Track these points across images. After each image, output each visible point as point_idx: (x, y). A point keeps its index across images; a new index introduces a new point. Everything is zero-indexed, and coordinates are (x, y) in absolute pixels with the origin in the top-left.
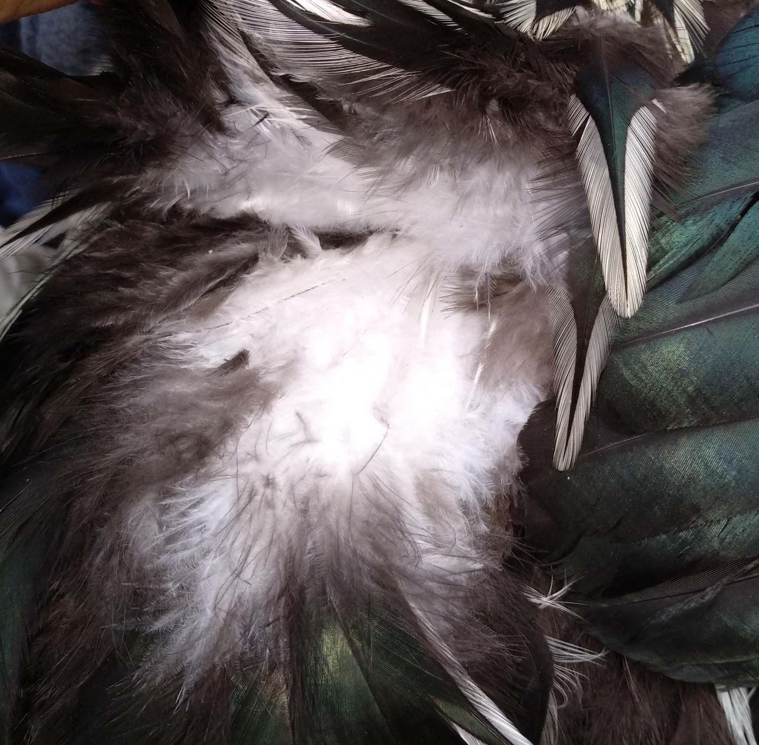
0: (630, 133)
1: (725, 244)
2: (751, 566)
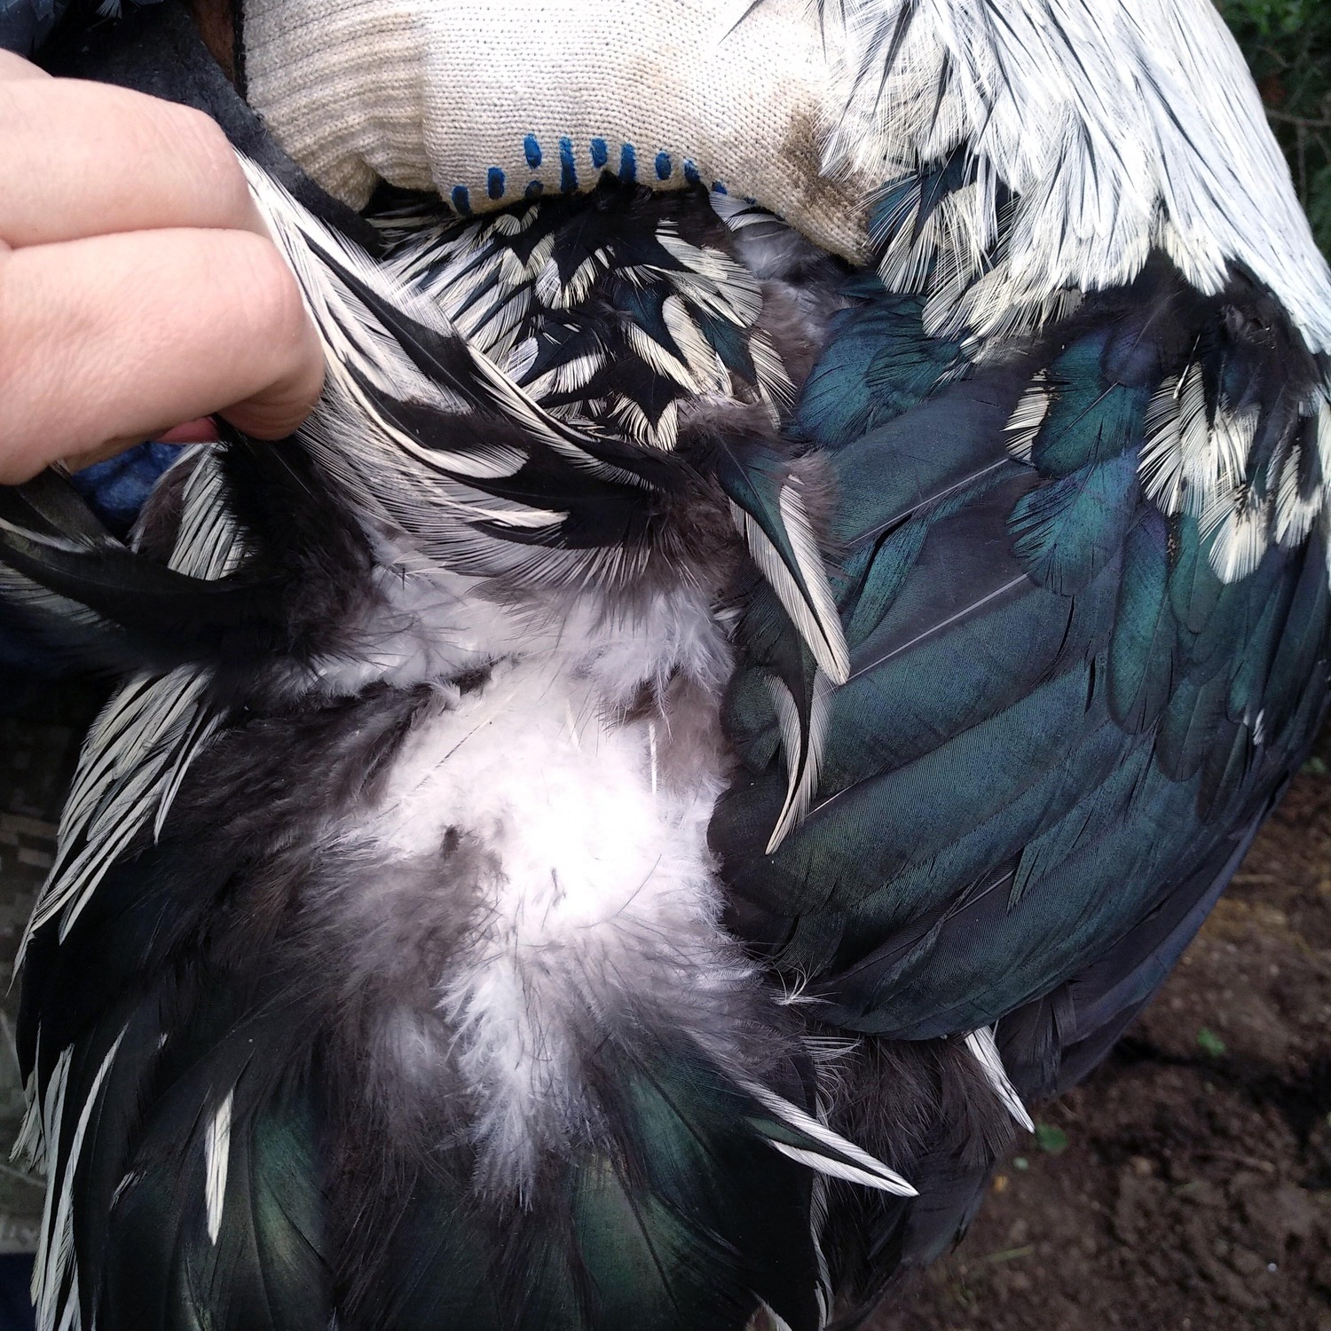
0: (783, 514)
1: (863, 595)
2: (963, 897)
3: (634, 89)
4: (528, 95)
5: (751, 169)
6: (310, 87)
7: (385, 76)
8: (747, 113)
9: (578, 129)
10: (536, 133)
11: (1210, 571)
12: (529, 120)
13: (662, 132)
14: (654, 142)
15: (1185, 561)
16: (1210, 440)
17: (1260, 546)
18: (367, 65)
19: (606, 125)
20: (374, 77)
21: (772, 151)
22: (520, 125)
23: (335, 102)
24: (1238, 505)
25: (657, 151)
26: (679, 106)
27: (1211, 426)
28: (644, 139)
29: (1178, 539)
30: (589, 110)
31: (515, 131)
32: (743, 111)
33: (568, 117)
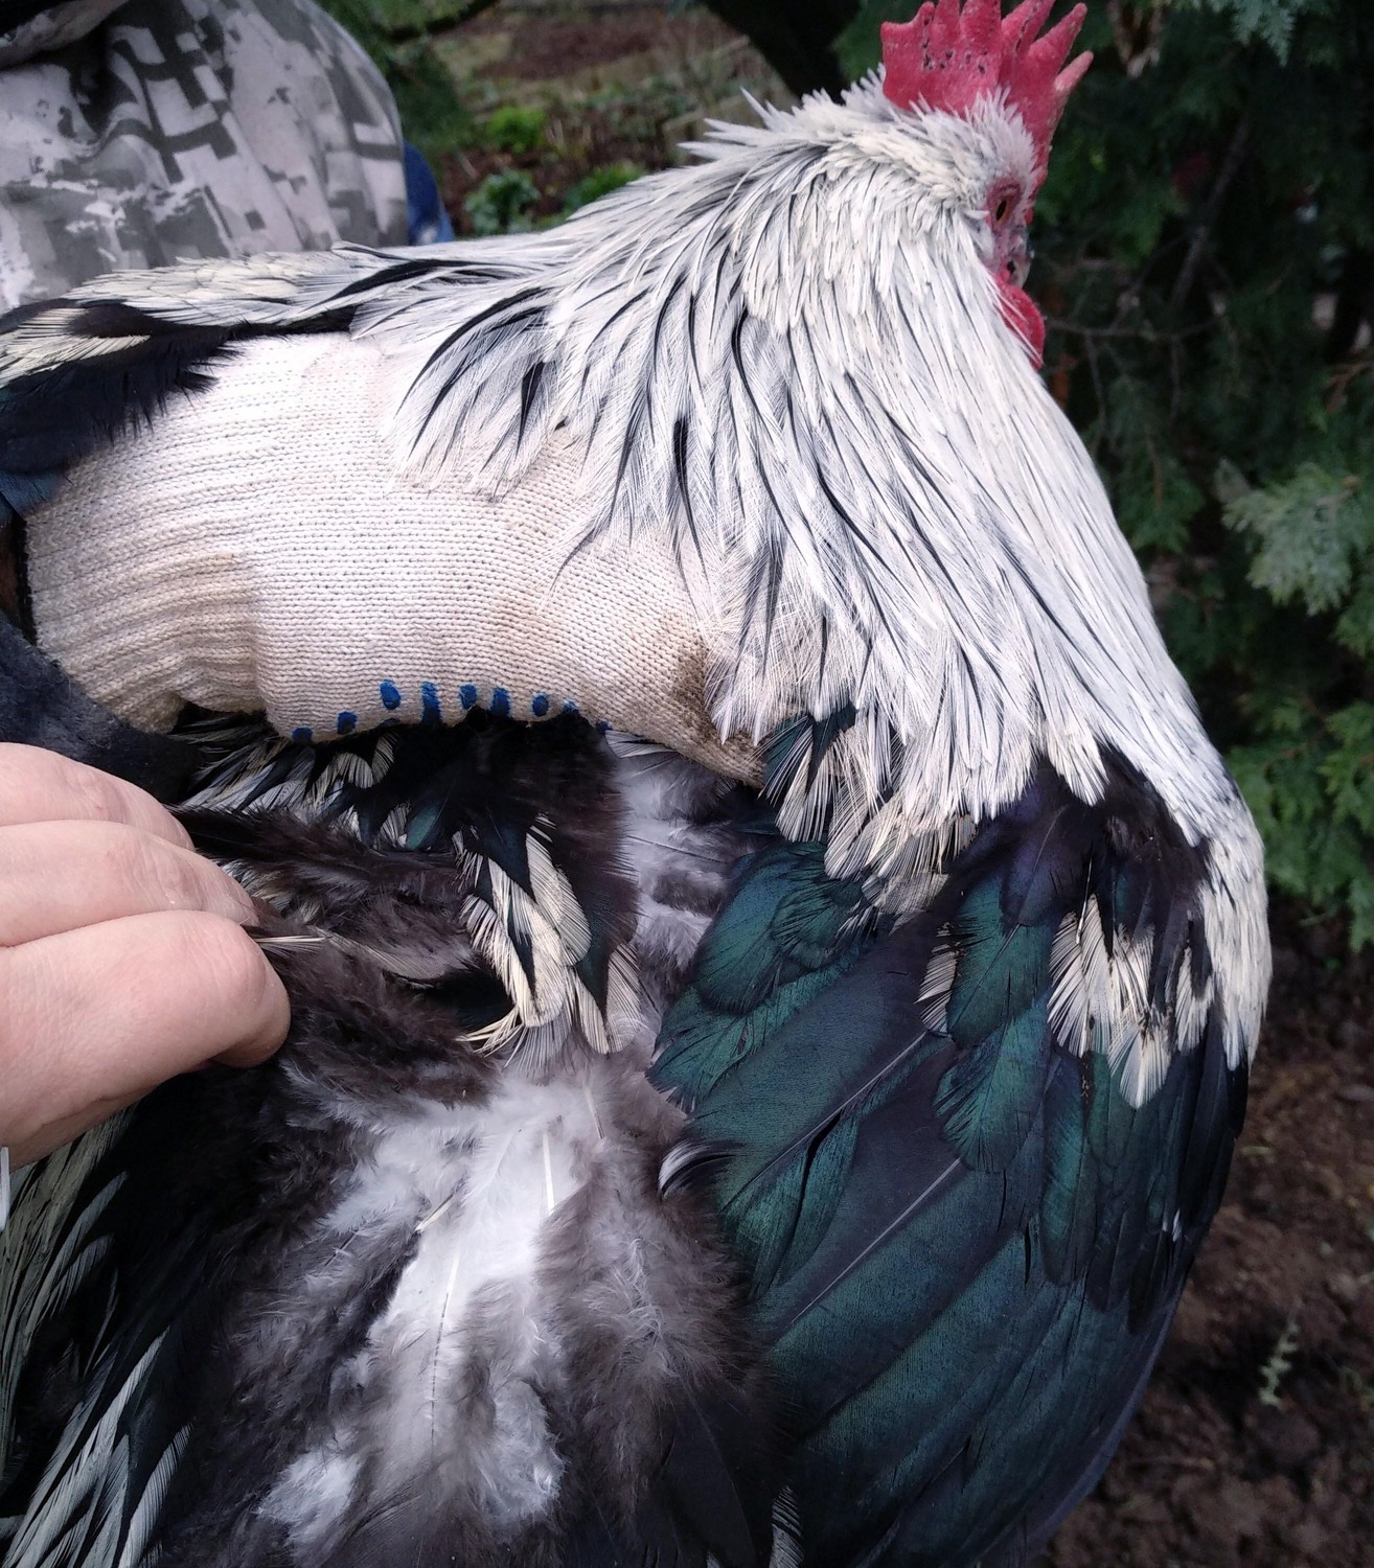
3: (503, 634)
4: (382, 643)
5: (640, 711)
6: (116, 632)
7: (206, 619)
8: (631, 656)
9: (443, 675)
10: (395, 679)
11: (1122, 1101)
12: (385, 666)
13: (539, 677)
14: (531, 687)
15: (1099, 1099)
16: (1111, 970)
17: (1166, 1059)
18: (184, 608)
19: (475, 671)
20: (193, 620)
21: (661, 694)
22: (374, 672)
23: (147, 647)
24: (1142, 1027)
25: (535, 694)
26: (556, 650)
27: (1110, 954)
28: (519, 683)
29: (1090, 1078)
30: (455, 657)
31: (369, 678)
32: (627, 654)
33: (430, 663)
